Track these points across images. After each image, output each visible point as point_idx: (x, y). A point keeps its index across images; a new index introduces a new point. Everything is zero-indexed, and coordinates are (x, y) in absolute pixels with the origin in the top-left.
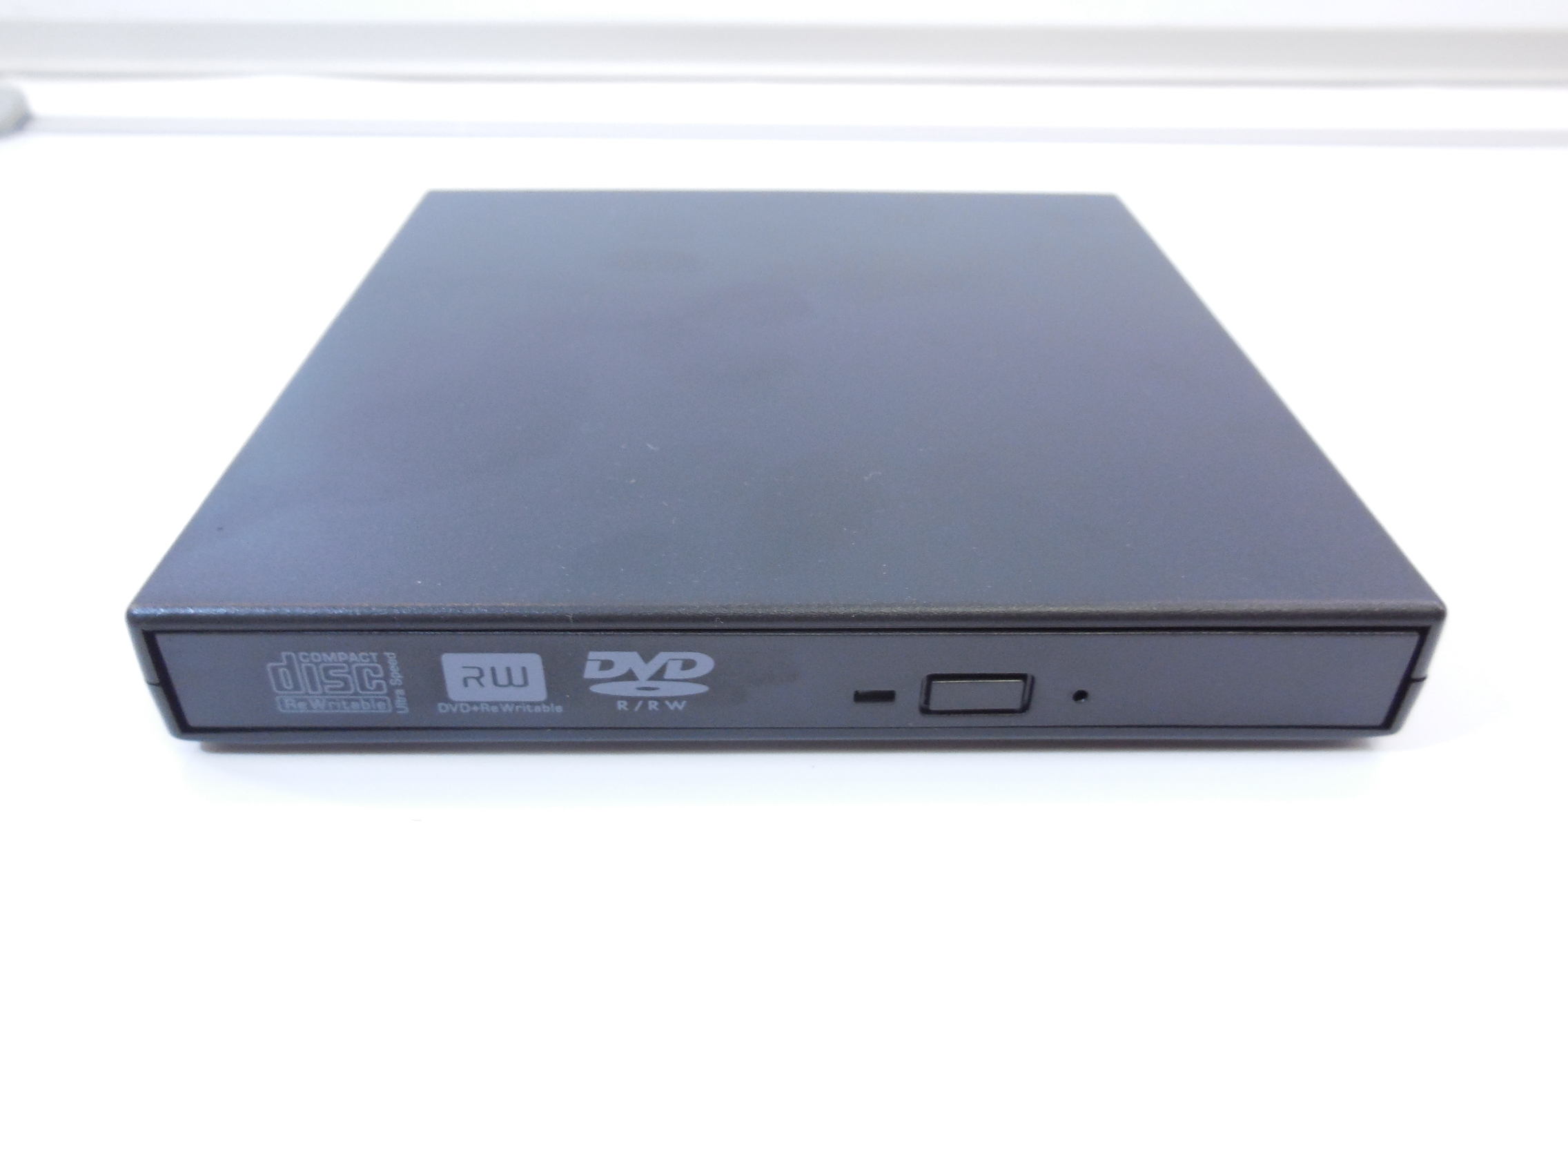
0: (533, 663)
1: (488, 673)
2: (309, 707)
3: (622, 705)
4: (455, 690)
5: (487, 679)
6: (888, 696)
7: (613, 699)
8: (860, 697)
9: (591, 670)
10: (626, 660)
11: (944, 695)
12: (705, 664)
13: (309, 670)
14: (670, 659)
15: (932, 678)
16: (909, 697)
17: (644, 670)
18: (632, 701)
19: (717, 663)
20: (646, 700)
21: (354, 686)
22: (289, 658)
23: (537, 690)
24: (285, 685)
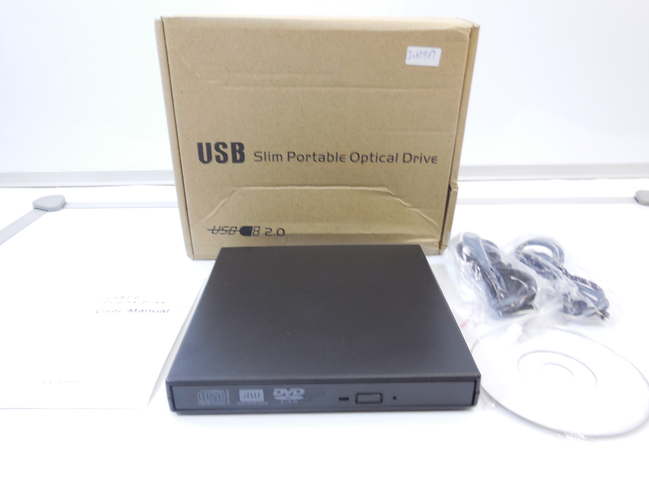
0: (261, 392)
1: (250, 395)
2: (206, 404)
3: (282, 402)
4: (242, 399)
5: (250, 396)
6: (347, 399)
7: (279, 401)
8: (341, 399)
9: (275, 393)
10: (283, 391)
11: (361, 398)
12: (302, 391)
13: (207, 395)
14: (294, 390)
15: (358, 394)
16: (352, 399)
17: (288, 393)
18: (284, 401)
19: (305, 390)
20: (288, 401)
21: (218, 398)
22: (203, 392)
23: (262, 399)
24: (201, 398)
